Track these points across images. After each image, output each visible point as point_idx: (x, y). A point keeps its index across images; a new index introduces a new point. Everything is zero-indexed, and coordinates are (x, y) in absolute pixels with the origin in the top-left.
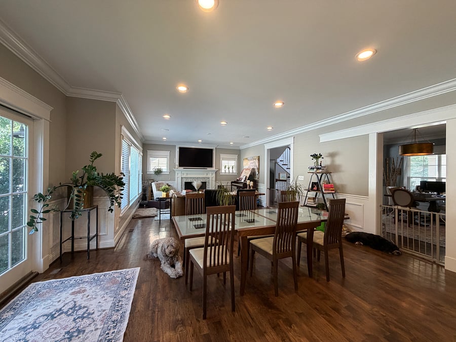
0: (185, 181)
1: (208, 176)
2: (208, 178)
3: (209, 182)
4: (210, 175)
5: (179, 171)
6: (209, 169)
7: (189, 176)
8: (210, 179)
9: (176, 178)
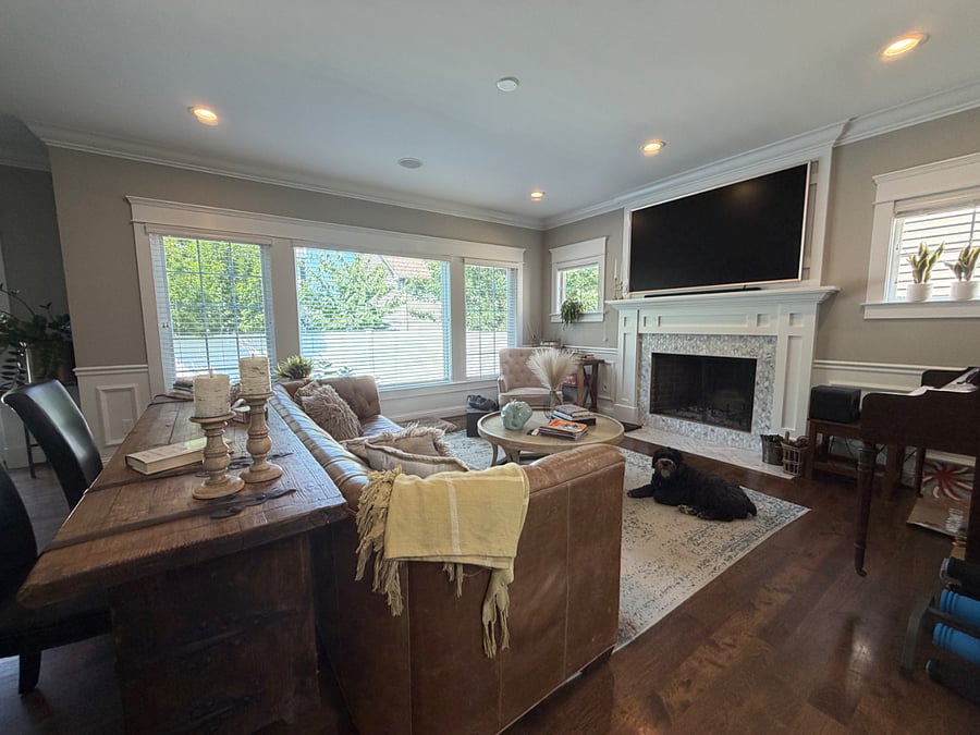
0: (652, 347)
1: (766, 329)
2: (771, 339)
3: (770, 363)
4: (776, 325)
5: (629, 306)
6: (774, 288)
7: (667, 328)
8: (782, 345)
9: (621, 337)
